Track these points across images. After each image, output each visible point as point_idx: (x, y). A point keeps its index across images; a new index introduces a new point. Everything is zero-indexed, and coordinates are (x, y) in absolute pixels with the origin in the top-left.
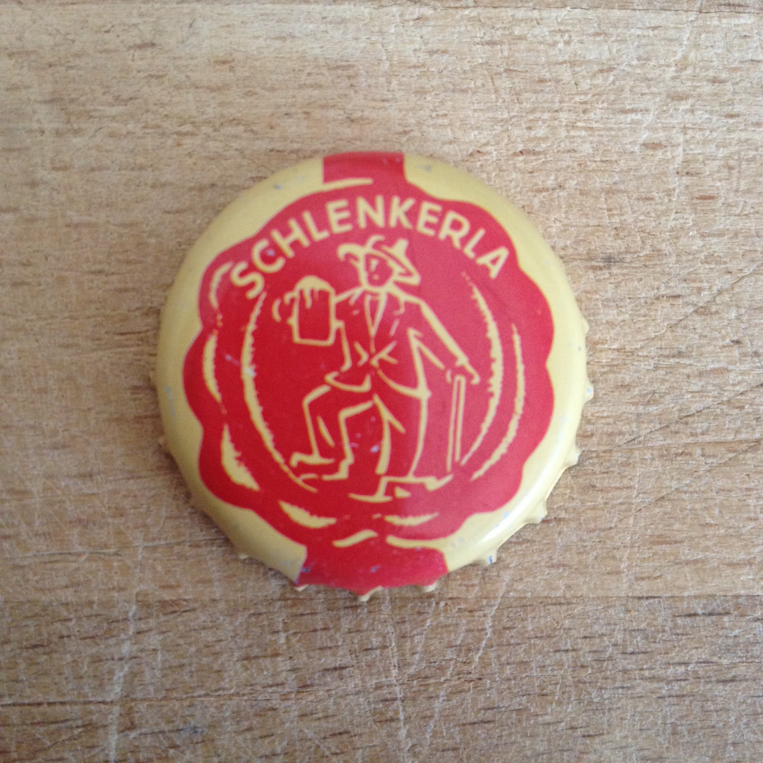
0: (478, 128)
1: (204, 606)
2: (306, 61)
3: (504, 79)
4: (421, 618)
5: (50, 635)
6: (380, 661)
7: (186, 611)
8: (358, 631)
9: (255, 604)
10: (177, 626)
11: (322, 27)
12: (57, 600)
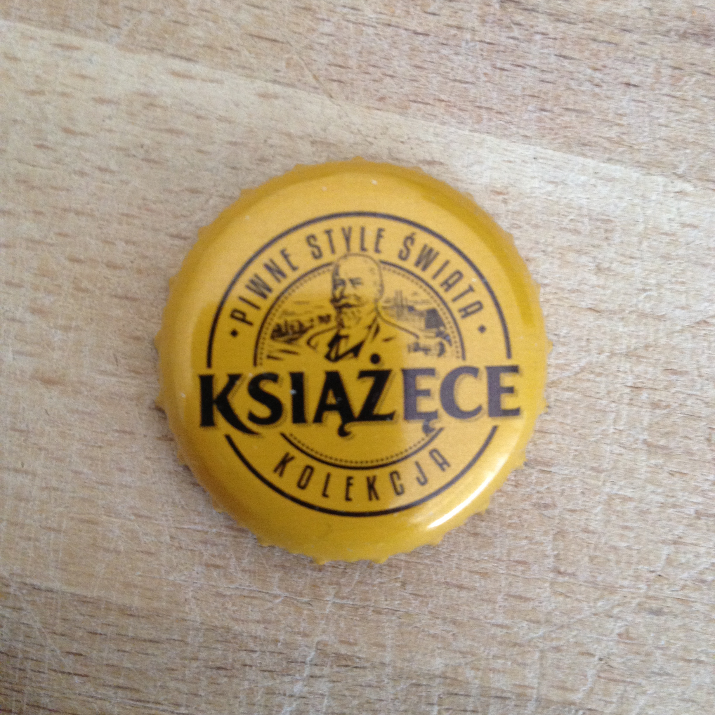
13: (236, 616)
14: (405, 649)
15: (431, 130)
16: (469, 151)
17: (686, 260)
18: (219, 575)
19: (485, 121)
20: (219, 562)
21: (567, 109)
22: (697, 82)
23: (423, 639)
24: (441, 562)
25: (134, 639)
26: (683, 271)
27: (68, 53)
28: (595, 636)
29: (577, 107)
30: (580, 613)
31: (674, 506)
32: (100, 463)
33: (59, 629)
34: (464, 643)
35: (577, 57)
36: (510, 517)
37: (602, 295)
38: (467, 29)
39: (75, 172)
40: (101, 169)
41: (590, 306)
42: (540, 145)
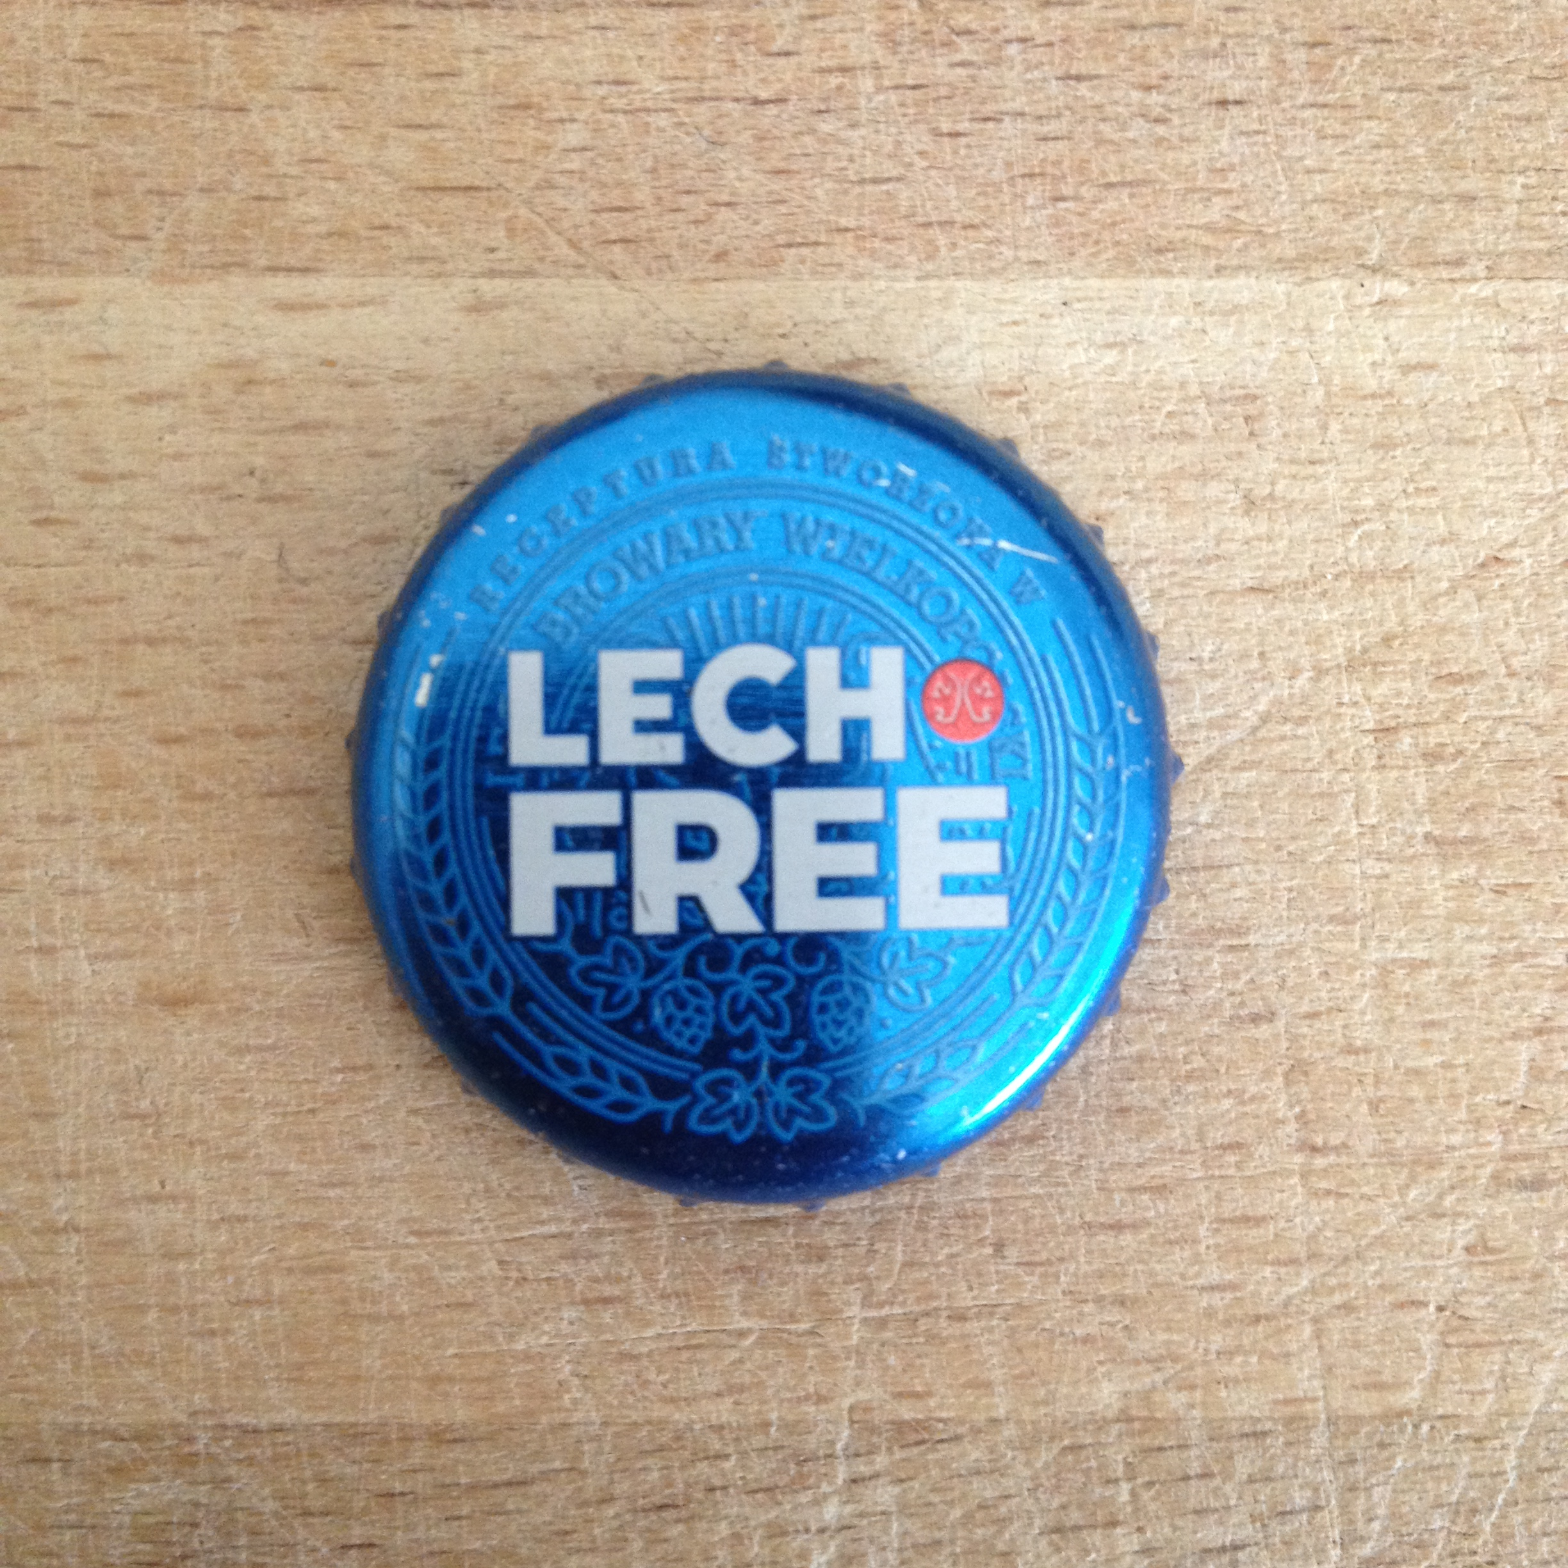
0: (1495, 513)
1: (976, 1431)
2: (1163, 388)
3: (1545, 419)
4: (1386, 1454)
5: (688, 1485)
6: (1309, 1534)
7: (942, 1441)
8: (1268, 1479)
9: (1073, 1429)
10: (925, 1467)
11: (1197, 322)
12: (702, 1420)
13: (671, 1391)
14: (1033, 1381)
15: (838, 296)
16: (926, 321)
17: (1428, 439)
18: (615, 1316)
19: (943, 251)
20: (608, 1290)
21: (1110, 186)
22: (1365, 62)
23: (1066, 1351)
24: (1065, 1185)
25: (473, 1488)
26: (1427, 465)
27: (54, 317)
28: (1417, 1262)
29: (1129, 177)
30: (1376, 1222)
31: (1520, 956)
32: (319, 1144)
33: (316, 1504)
34: (1149, 1341)
35: (1103, 71)
36: (1186, 1060)
37: (1268, 554)
38: (863, 68)
39: (127, 559)
40: (178, 540)
41: (1250, 583)
42: (1070, 272)
